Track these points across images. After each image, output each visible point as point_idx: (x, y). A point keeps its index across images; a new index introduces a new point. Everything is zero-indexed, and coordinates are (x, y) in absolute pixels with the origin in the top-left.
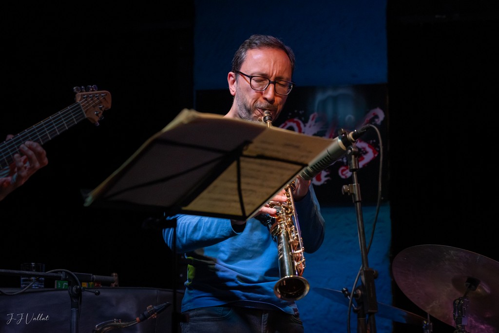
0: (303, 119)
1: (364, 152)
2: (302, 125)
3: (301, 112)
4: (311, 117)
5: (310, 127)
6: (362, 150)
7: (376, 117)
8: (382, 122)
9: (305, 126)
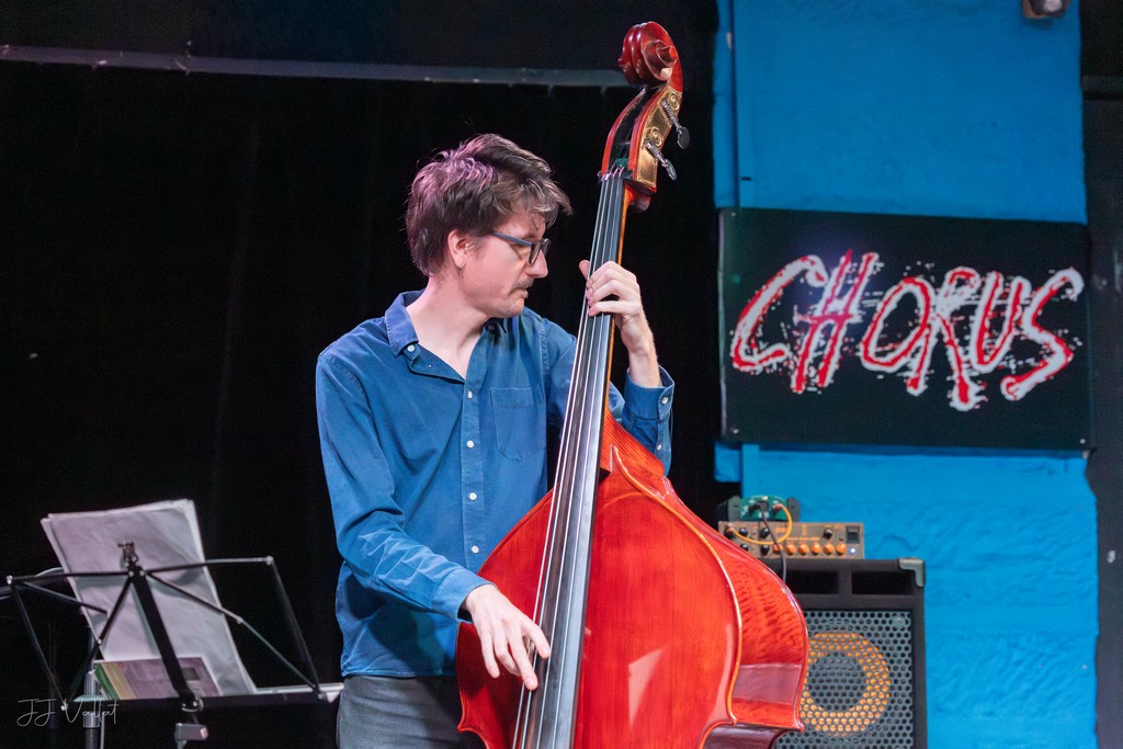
0: (933, 278)
1: (1048, 351)
2: (931, 291)
3: (928, 266)
4: (949, 275)
5: (946, 295)
6: (1044, 347)
7: (1068, 285)
8: (1080, 296)
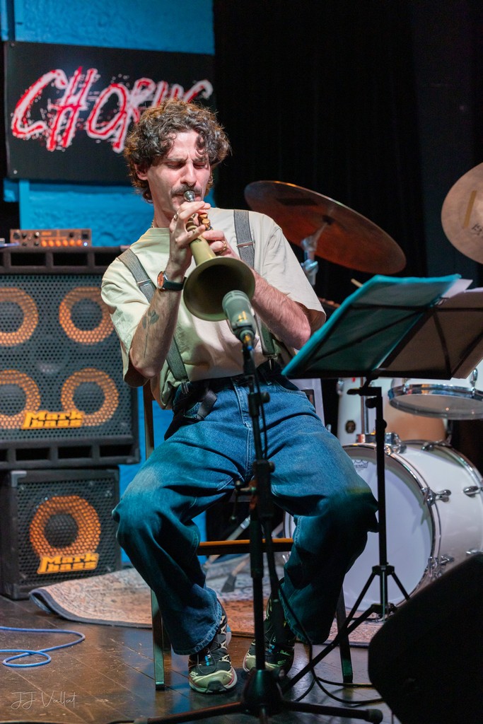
0: (128, 85)
2: (127, 92)
3: (126, 77)
4: (137, 83)
5: (136, 94)
7: (204, 90)
8: (211, 96)
9: (130, 93)
